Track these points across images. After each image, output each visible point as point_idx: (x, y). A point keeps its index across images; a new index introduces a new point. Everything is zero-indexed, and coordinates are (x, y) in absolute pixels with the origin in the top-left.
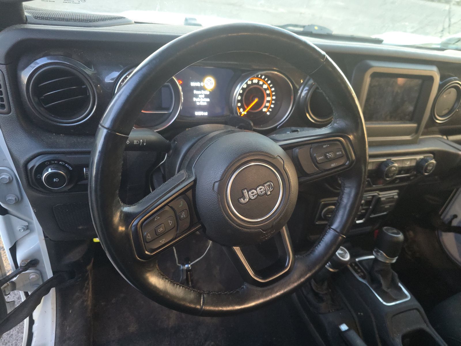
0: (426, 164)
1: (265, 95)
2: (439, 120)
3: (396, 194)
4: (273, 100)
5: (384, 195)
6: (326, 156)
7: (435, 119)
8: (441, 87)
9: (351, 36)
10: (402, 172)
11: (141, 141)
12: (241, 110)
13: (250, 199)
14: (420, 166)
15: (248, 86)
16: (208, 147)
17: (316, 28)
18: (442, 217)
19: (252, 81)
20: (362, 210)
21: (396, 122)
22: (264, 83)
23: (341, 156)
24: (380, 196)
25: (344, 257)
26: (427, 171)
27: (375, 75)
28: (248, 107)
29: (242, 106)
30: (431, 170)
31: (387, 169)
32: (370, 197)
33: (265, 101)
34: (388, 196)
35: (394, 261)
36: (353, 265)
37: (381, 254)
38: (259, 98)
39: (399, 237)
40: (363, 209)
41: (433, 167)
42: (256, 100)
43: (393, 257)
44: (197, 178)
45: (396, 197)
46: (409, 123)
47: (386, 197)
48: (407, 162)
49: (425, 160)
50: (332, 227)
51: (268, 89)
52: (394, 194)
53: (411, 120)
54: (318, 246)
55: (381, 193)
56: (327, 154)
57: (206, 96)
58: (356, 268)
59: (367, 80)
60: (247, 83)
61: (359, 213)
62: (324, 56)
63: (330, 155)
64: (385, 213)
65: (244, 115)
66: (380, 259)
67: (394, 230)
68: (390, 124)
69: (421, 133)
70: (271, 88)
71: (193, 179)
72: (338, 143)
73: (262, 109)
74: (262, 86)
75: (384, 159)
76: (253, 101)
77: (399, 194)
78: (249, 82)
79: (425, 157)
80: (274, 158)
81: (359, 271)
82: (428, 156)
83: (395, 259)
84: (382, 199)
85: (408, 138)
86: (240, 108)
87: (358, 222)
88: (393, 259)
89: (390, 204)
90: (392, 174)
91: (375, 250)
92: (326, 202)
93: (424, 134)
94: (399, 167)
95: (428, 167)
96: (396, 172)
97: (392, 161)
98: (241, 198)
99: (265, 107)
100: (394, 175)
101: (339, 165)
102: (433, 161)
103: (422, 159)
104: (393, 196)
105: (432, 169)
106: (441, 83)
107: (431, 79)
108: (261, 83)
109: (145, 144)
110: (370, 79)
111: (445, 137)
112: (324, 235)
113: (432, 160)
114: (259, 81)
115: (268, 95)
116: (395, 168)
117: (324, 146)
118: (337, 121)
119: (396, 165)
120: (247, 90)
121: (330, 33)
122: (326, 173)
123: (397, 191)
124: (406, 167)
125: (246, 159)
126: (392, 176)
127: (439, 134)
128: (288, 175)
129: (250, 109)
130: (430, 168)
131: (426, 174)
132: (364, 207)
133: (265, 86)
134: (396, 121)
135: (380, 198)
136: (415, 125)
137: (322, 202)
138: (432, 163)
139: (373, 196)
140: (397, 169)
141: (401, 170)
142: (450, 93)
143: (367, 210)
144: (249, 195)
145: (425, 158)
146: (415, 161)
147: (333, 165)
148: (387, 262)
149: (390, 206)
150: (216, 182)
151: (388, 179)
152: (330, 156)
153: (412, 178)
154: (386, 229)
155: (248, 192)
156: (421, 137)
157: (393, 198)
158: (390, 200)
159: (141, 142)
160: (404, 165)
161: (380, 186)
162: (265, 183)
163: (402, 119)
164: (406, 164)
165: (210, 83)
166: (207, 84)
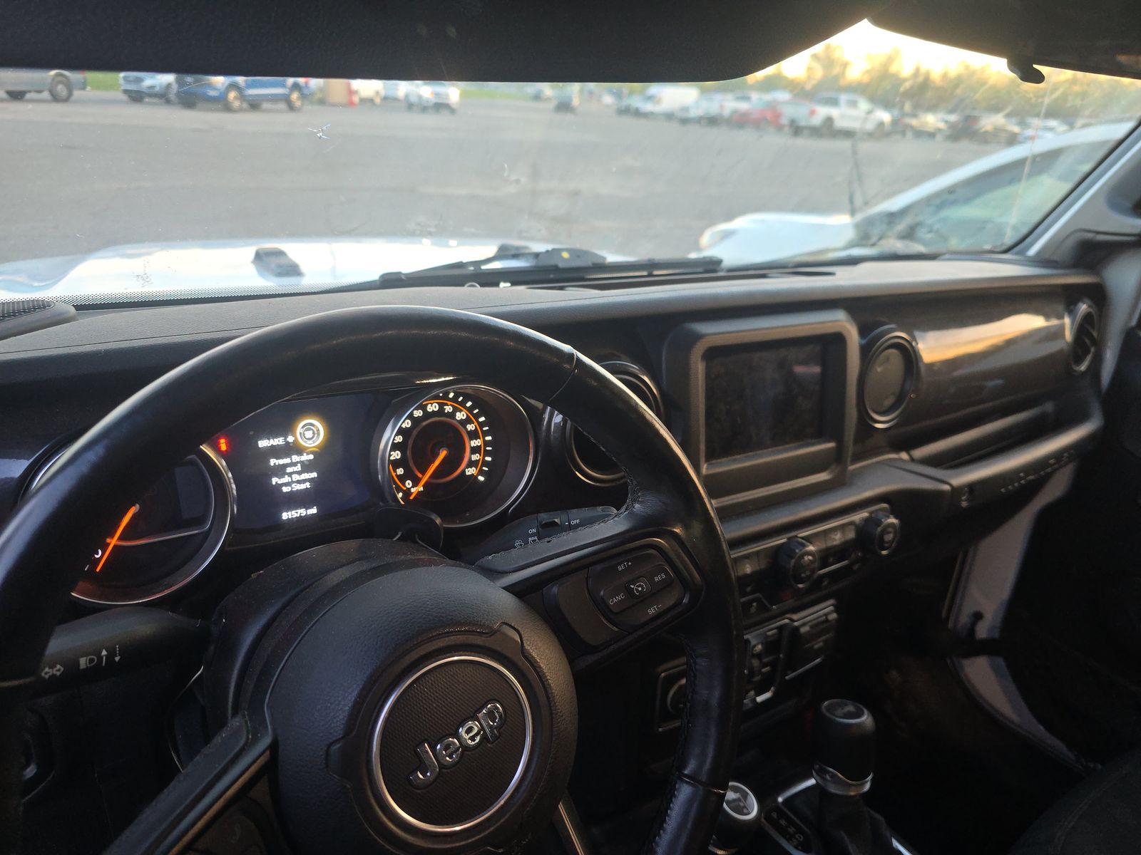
0: (879, 529)
1: (466, 437)
2: (882, 423)
3: (831, 608)
4: (486, 443)
5: (805, 619)
6: (629, 592)
7: (871, 423)
8: (865, 351)
9: (649, 260)
10: (831, 560)
11: (104, 653)
12: (409, 484)
13: (442, 766)
14: (866, 537)
15: (416, 421)
16: (304, 636)
17: (566, 255)
18: (950, 625)
19: (423, 407)
20: (764, 667)
21: (787, 446)
22: (456, 410)
23: (667, 585)
24: (796, 624)
25: (745, 811)
26: (886, 545)
27: (714, 354)
28: (423, 473)
29: (409, 475)
30: (893, 542)
31: (793, 561)
32: (775, 631)
33: (468, 451)
34: (815, 619)
35: (867, 787)
36: (775, 815)
37: (833, 776)
38: (449, 447)
39: (863, 722)
40: (765, 665)
41: (895, 532)
42: (443, 454)
43: (861, 777)
44: (279, 738)
45: (834, 616)
46: (819, 443)
47: (809, 622)
48: (836, 535)
49: (872, 521)
50: (686, 772)
51: (468, 421)
52: (826, 610)
53: (820, 436)
54: (659, 835)
55: (795, 617)
56: (632, 586)
57: (306, 467)
58: (783, 822)
59: (699, 368)
60: (411, 417)
61: (757, 678)
62: (572, 355)
63: (638, 586)
64: (818, 660)
65: (419, 493)
66: (833, 789)
67: (846, 705)
68: (774, 453)
69: (849, 459)
70: (477, 416)
71: (266, 742)
72: (652, 551)
73: (464, 471)
74: (452, 415)
75: (782, 540)
76: (436, 456)
77: (837, 609)
78: (418, 413)
79: (871, 513)
80: (493, 632)
81: (792, 830)
82: (877, 510)
83: (866, 782)
84: (803, 630)
85: (823, 476)
86: (402, 479)
87: (759, 699)
88: (863, 785)
89: (824, 638)
90: (808, 573)
91: (817, 767)
92: (671, 671)
93: (857, 458)
94: (820, 551)
95: (883, 536)
96: (816, 565)
97: (800, 540)
98: (414, 771)
99: (472, 464)
100: (813, 571)
101: (667, 606)
102: (893, 520)
103: (867, 520)
104: (826, 615)
105: (894, 539)
106: (864, 342)
107: (838, 339)
108: (448, 409)
109: (117, 659)
110: (704, 364)
111: (904, 456)
112: (671, 799)
113: (888, 517)
114: (441, 405)
115: (473, 435)
116: (810, 558)
117: (620, 568)
118: (639, 497)
119: (811, 548)
120: (415, 433)
121: (600, 261)
122: (639, 633)
123: (831, 601)
124: (836, 546)
125: (414, 655)
126: (809, 577)
127: (889, 452)
128: (539, 670)
129: (433, 476)
130: (889, 537)
131: (884, 552)
132: (765, 660)
133: (460, 416)
134: (787, 443)
135: (797, 629)
136: (831, 445)
137: (660, 674)
138: (892, 525)
139: (780, 628)
140: (817, 557)
141: (826, 557)
142: (887, 359)
143: (773, 664)
144: (438, 755)
145: (873, 515)
146: (853, 527)
147: (652, 611)
148: (852, 793)
149: (825, 642)
150: (332, 743)
151: (801, 586)
152: (640, 589)
153: (856, 567)
154: (829, 708)
155: (433, 748)
156: (851, 468)
157: (827, 621)
158: (821, 627)
159: (104, 658)
160: (830, 544)
161: (791, 603)
162: (480, 710)
163: (800, 437)
164: (835, 540)
165: (311, 432)
166: (304, 435)
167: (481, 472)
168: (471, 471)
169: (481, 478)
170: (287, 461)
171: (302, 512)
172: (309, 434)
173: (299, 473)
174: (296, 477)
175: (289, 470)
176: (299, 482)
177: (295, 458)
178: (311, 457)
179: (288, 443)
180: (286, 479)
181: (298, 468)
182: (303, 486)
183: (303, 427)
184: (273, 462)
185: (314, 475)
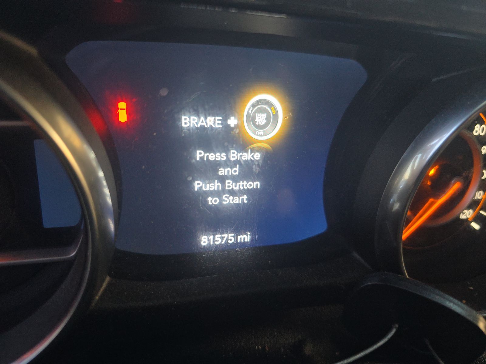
33: (475, 184)
57: (248, 171)
73: (459, 214)
99: (472, 204)
165: (265, 115)
166: (254, 118)
167: (478, 218)
168: (467, 214)
169: (476, 226)
170: (220, 156)
171: (229, 238)
172: (261, 119)
173: (235, 179)
174: (229, 185)
175: (222, 172)
176: (232, 193)
177: (234, 155)
178: (257, 156)
179: (227, 128)
180: (215, 186)
181: (236, 171)
182: (237, 200)
183: (254, 106)
184: (199, 154)
185: (256, 185)
